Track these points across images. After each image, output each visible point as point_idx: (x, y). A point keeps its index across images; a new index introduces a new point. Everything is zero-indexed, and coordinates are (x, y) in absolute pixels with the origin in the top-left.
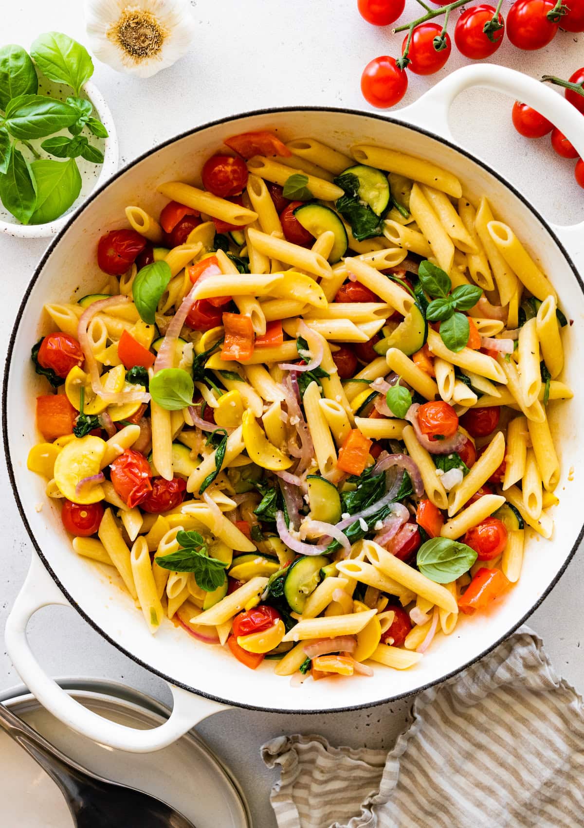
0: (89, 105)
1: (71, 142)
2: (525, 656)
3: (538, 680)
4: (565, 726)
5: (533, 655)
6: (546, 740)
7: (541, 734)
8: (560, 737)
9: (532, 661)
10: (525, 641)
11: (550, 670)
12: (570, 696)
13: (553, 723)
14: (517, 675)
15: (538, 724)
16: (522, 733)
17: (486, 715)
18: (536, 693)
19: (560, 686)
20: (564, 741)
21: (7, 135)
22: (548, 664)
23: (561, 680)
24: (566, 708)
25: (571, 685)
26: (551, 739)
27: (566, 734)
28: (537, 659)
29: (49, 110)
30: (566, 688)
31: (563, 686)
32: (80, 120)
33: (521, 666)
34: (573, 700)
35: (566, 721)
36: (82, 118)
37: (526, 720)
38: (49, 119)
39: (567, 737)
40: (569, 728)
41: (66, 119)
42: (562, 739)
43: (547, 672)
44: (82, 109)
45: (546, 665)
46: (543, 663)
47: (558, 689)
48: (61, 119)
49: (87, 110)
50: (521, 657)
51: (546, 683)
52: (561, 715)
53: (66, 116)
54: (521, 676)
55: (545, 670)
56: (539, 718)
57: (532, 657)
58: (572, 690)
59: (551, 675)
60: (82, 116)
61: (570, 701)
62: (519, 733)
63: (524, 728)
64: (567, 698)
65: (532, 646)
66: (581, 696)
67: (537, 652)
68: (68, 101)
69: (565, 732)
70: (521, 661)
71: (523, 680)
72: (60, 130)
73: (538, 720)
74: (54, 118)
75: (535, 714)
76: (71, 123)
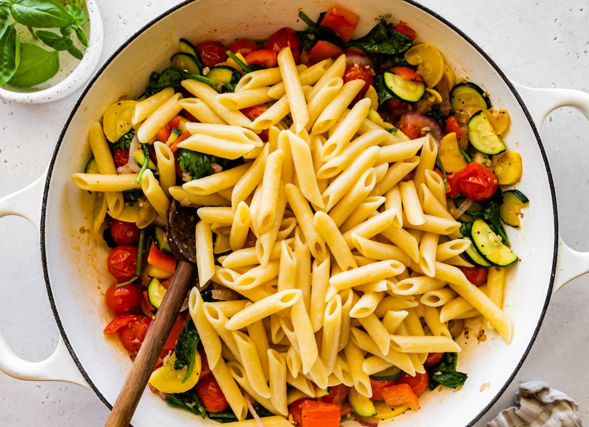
0: (84, 17)
1: (60, 39)
2: (564, 419)
5: (570, 418)
9: (569, 423)
10: (563, 406)
21: (9, 15)
28: (573, 421)
29: (48, 10)
32: (70, 27)
36: (73, 26)
38: (46, 17)
41: (60, 21)
44: (76, 18)
48: (56, 19)
49: (81, 20)
50: (560, 419)
53: (61, 19)
57: (570, 421)
60: (74, 23)
67: (574, 416)
68: (67, 8)
70: (560, 422)
72: (52, 27)
74: (51, 17)
76: (64, 26)
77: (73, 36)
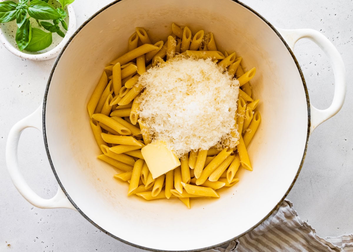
0: (66, 14)
1: (53, 26)
2: (285, 211)
3: (293, 223)
4: (307, 243)
5: (289, 211)
6: (297, 249)
7: (295, 247)
8: (305, 248)
9: (288, 214)
10: (284, 205)
11: (298, 218)
12: (309, 230)
13: (301, 242)
14: (282, 221)
15: (293, 242)
16: (285, 247)
17: (266, 239)
18: (293, 229)
19: (304, 225)
20: (307, 250)
21: (26, 13)
22: (297, 215)
23: (303, 222)
24: (307, 235)
25: (309, 225)
26: (300, 249)
27: (308, 247)
28: (290, 212)
29: (47, 10)
30: (307, 226)
31: (305, 225)
33: (284, 216)
34: (310, 231)
35: (307, 241)
36: (60, 19)
37: (287, 241)
38: (46, 14)
39: (308, 248)
40: (309, 244)
42: (306, 249)
43: (297, 219)
44: (62, 15)
45: (296, 216)
46: (294, 215)
47: (303, 227)
49: (64, 16)
50: (283, 212)
51: (297, 224)
52: (305, 238)
53: (54, 15)
54: (284, 221)
55: (295, 218)
56: (294, 240)
57: (288, 212)
58: (310, 227)
59: (299, 220)
61: (309, 232)
62: (284, 247)
63: (286, 245)
64: (307, 231)
65: (288, 207)
66: (314, 230)
67: (291, 209)
68: (57, 10)
69: (307, 246)
70: (283, 214)
71: (285, 224)
72: (49, 20)
73: (294, 241)
74: (49, 14)
75: (292, 238)
76: (55, 18)
77: (60, 25)
